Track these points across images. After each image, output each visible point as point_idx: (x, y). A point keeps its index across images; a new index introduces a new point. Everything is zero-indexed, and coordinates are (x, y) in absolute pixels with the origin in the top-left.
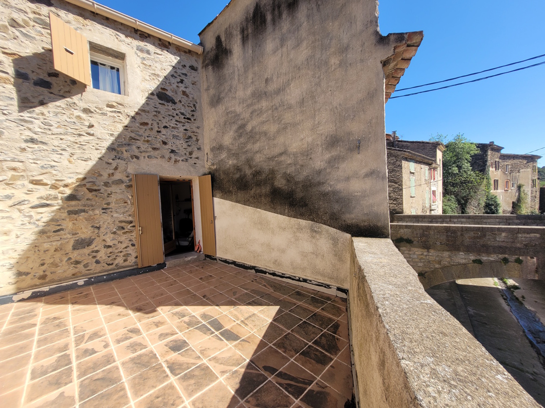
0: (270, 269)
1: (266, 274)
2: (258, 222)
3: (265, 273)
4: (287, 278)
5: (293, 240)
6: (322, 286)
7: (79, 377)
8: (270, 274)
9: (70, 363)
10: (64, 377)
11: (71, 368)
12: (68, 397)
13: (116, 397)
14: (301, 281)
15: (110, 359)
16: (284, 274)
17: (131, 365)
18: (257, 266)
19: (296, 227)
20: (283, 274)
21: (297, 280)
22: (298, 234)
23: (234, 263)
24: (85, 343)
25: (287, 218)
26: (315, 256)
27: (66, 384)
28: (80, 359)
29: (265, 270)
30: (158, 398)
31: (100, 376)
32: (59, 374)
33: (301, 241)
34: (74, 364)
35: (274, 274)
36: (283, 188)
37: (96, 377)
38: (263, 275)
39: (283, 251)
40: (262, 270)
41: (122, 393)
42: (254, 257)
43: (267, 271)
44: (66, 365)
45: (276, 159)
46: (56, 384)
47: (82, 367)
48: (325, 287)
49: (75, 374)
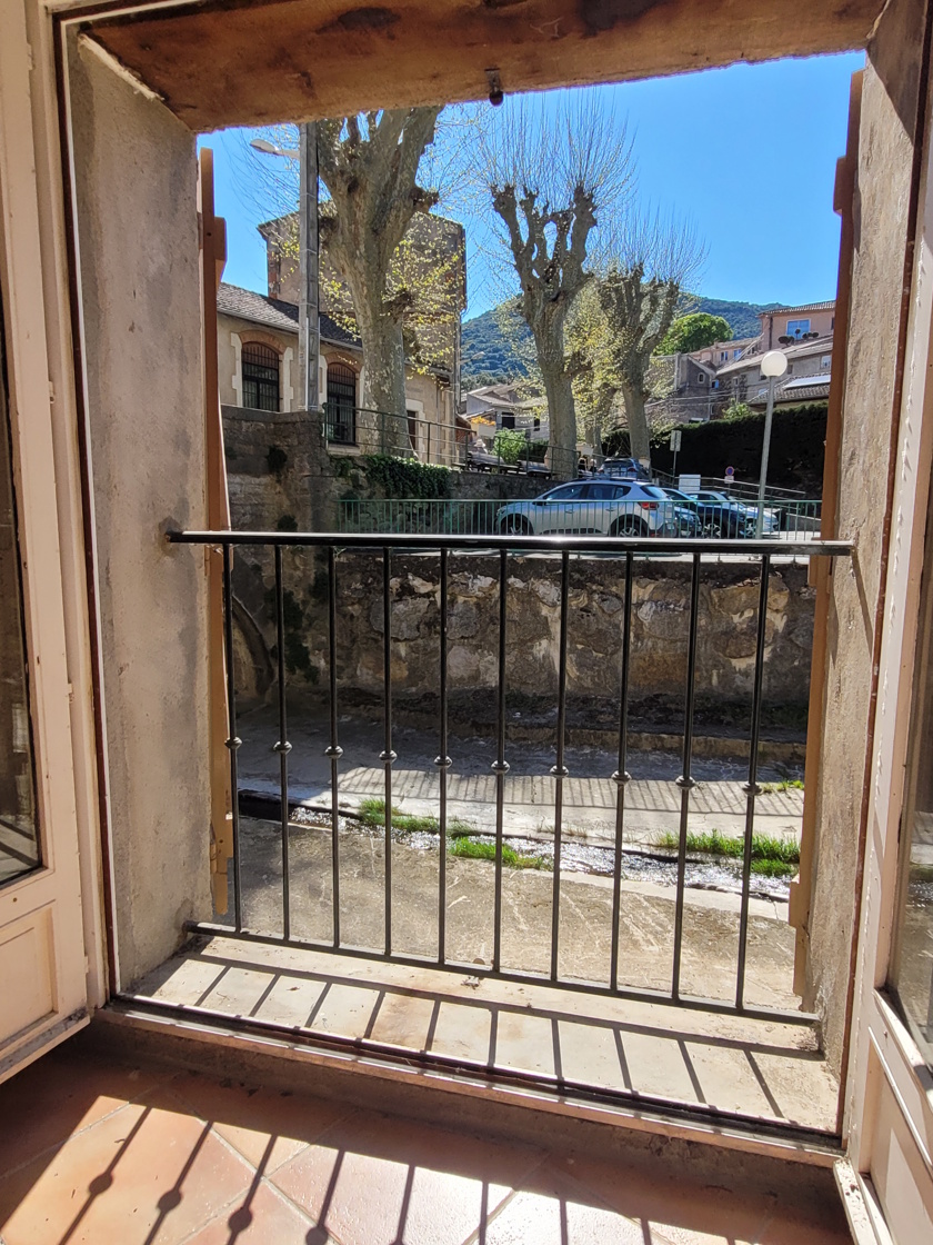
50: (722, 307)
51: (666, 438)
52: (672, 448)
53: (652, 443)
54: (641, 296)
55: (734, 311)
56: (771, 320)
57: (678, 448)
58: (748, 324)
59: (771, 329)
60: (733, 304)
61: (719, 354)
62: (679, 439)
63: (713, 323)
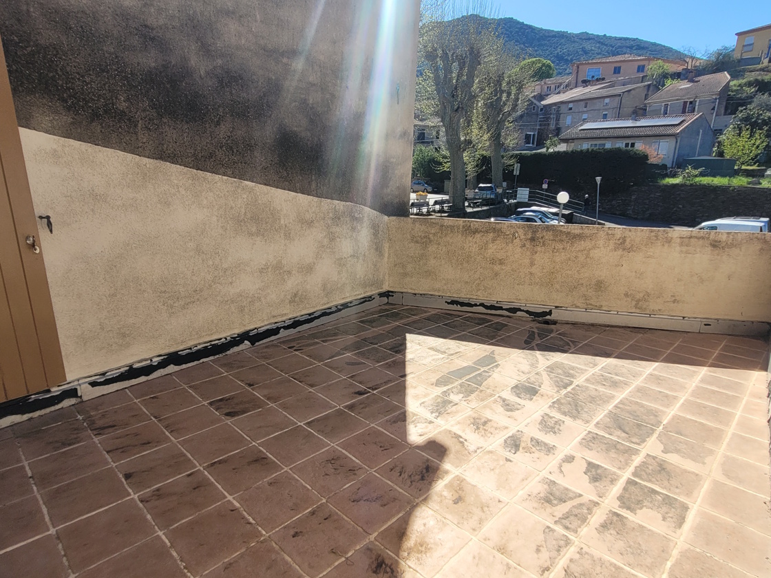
0: (284, 319)
1: (278, 333)
2: (249, 216)
3: (274, 331)
4: (318, 317)
5: (326, 241)
6: (365, 301)
7: (636, 452)
8: (286, 328)
9: (630, 482)
10: (650, 467)
11: (635, 474)
12: (662, 443)
13: (628, 408)
14: (340, 310)
15: (588, 440)
16: (313, 313)
17: (585, 415)
18: (252, 327)
19: (331, 215)
20: (310, 315)
21: (336, 312)
22: (334, 229)
23: (173, 358)
24: (580, 495)
25: (316, 199)
26: (356, 260)
27: (654, 458)
28: (614, 473)
29: (274, 326)
30: (604, 385)
31: (619, 433)
32: (654, 479)
33: (338, 240)
34: (627, 474)
35: (296, 324)
36: (303, 134)
37: (624, 435)
38: (273, 338)
39: (308, 269)
40: (268, 330)
41: (621, 406)
42: (242, 310)
43: (279, 325)
44: (636, 483)
45: (285, 60)
46: (664, 469)
47: (622, 460)
48: (369, 301)
49: (637, 460)
50: (551, 34)
51: (511, 168)
52: (515, 173)
53: (504, 170)
54: (502, 92)
55: (559, 37)
56: (578, 67)
57: (518, 174)
58: (567, 46)
59: (577, 73)
60: (558, 32)
61: (546, 87)
62: (519, 168)
63: (544, 65)
